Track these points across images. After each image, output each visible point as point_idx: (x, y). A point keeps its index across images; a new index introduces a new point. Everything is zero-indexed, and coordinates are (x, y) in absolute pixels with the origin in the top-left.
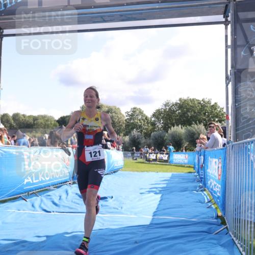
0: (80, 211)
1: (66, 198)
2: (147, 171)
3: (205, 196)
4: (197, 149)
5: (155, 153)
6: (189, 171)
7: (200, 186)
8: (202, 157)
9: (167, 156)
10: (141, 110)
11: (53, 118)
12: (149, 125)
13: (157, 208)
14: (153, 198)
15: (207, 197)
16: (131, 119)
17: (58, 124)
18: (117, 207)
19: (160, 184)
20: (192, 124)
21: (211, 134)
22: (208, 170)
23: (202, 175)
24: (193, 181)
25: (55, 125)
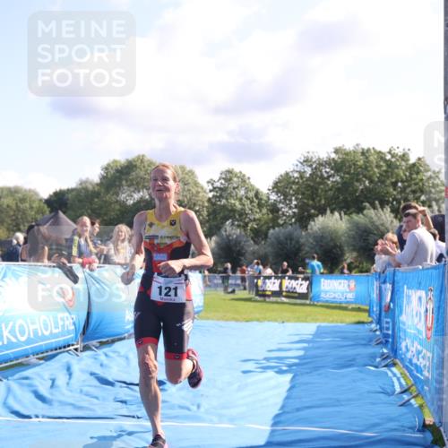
0: (100, 413)
1: (68, 384)
2: (258, 320)
3: (395, 379)
4: (377, 267)
5: (276, 278)
6: (357, 319)
7: (383, 354)
8: (389, 286)
9: (306, 284)
10: (244, 176)
11: (36, 194)
12: (264, 211)
13: (283, 407)
14: (273, 383)
15: (398, 379)
16: (221, 197)
17: (47, 210)
18: (188, 404)
19: (289, 350)
20: (364, 208)
21: (409, 231)
22: (403, 318)
23: (388, 329)
24: (368, 342)
25: (40, 211)
